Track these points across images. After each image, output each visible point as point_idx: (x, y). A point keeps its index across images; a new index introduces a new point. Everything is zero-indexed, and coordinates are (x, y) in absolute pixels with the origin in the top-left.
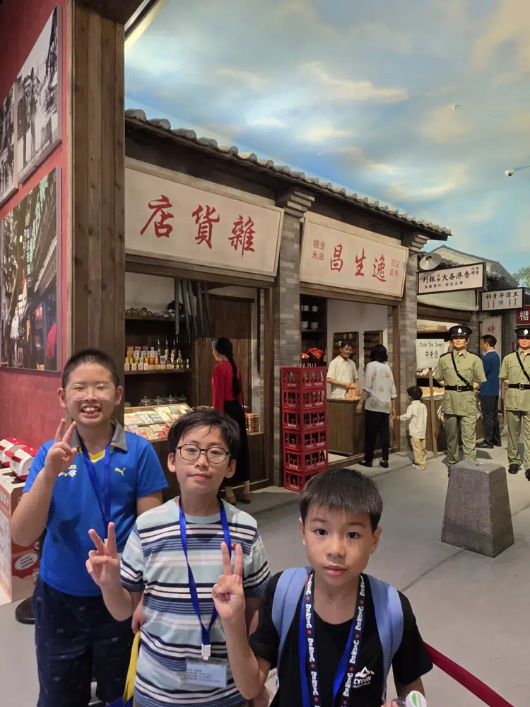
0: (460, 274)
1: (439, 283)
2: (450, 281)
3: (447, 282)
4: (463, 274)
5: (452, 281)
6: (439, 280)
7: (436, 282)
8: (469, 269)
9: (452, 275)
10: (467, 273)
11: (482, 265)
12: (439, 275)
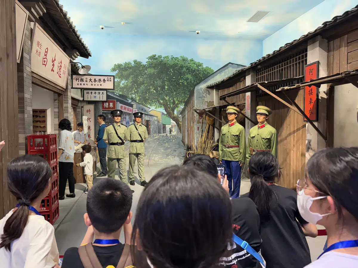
0: (100, 80)
1: (87, 83)
2: (93, 83)
3: (92, 83)
4: (102, 80)
5: (95, 83)
6: (86, 81)
7: (85, 82)
8: (106, 78)
9: (95, 79)
10: (104, 80)
11: (113, 77)
12: (86, 79)
